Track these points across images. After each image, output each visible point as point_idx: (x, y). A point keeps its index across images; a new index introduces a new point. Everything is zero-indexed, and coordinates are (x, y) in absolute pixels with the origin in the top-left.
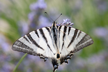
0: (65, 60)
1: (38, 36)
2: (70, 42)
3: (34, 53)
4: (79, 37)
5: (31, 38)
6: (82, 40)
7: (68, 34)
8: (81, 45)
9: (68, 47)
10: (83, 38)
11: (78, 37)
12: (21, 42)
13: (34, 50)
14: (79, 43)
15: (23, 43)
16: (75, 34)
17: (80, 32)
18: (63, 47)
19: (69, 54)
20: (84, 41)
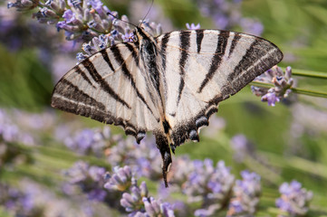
0: (189, 132)
1: (111, 66)
2: (207, 72)
3: (108, 116)
4: (235, 50)
5: (95, 71)
6: (244, 57)
7: (199, 50)
8: (244, 72)
9: (201, 89)
10: (249, 52)
11: (231, 51)
12: (72, 86)
13: (108, 109)
14: (237, 68)
15: (76, 89)
16: (219, 45)
17: (237, 38)
18: (180, 93)
19: (204, 111)
20: (254, 59)
